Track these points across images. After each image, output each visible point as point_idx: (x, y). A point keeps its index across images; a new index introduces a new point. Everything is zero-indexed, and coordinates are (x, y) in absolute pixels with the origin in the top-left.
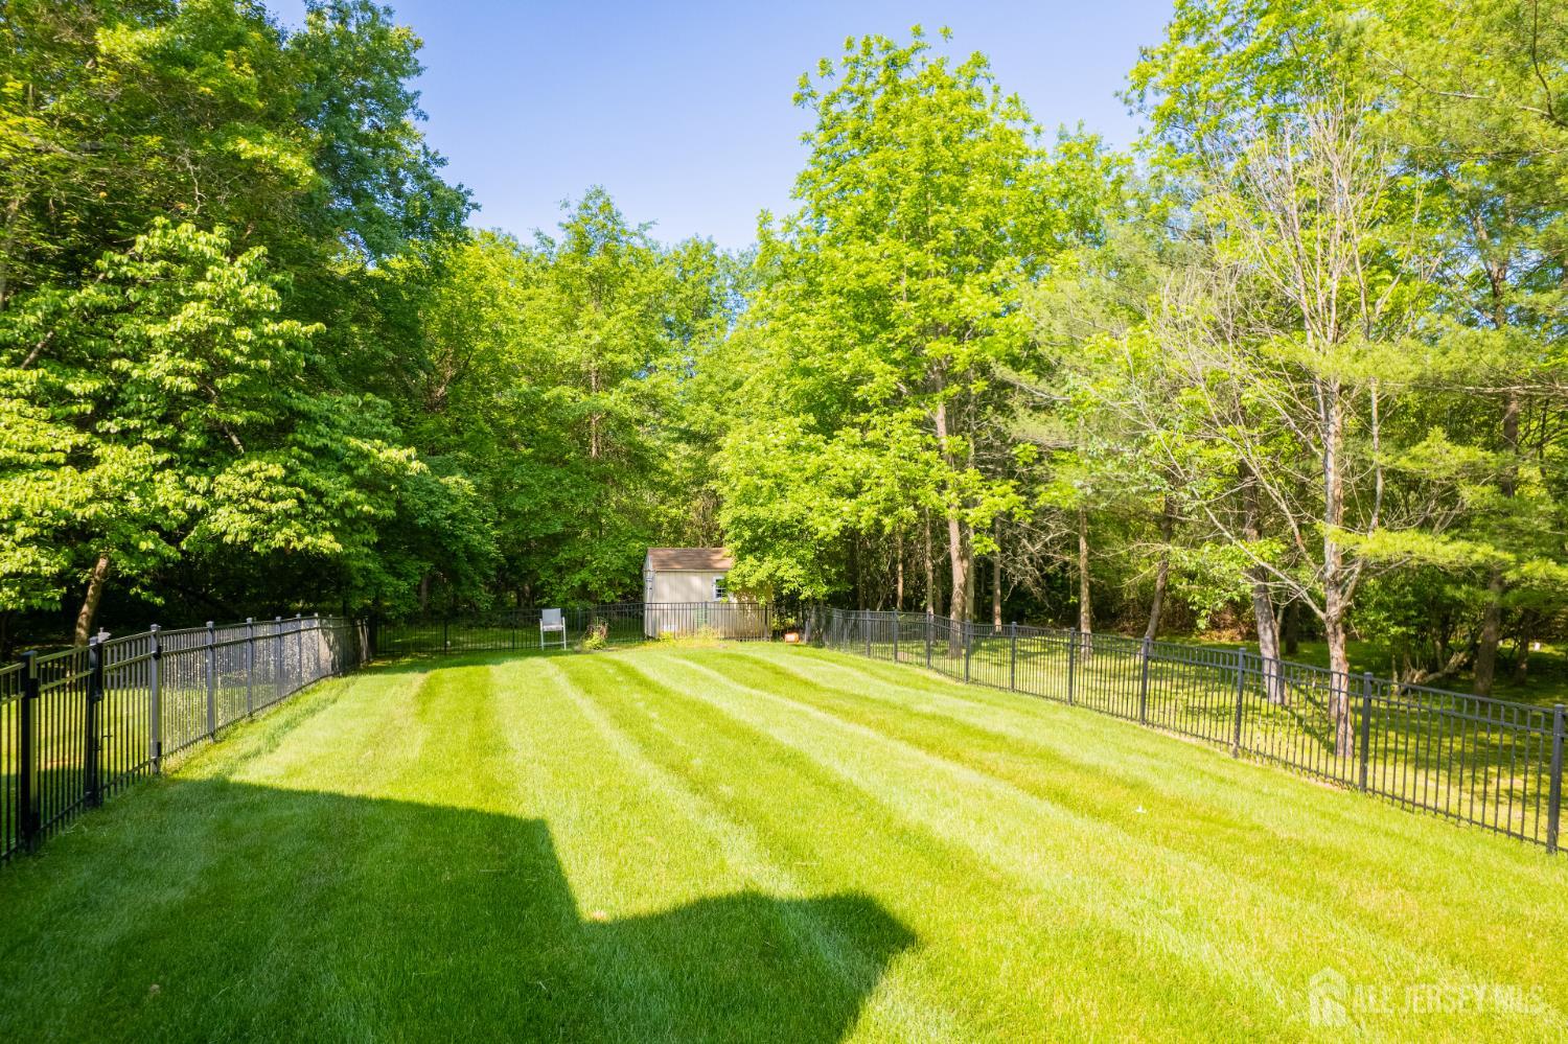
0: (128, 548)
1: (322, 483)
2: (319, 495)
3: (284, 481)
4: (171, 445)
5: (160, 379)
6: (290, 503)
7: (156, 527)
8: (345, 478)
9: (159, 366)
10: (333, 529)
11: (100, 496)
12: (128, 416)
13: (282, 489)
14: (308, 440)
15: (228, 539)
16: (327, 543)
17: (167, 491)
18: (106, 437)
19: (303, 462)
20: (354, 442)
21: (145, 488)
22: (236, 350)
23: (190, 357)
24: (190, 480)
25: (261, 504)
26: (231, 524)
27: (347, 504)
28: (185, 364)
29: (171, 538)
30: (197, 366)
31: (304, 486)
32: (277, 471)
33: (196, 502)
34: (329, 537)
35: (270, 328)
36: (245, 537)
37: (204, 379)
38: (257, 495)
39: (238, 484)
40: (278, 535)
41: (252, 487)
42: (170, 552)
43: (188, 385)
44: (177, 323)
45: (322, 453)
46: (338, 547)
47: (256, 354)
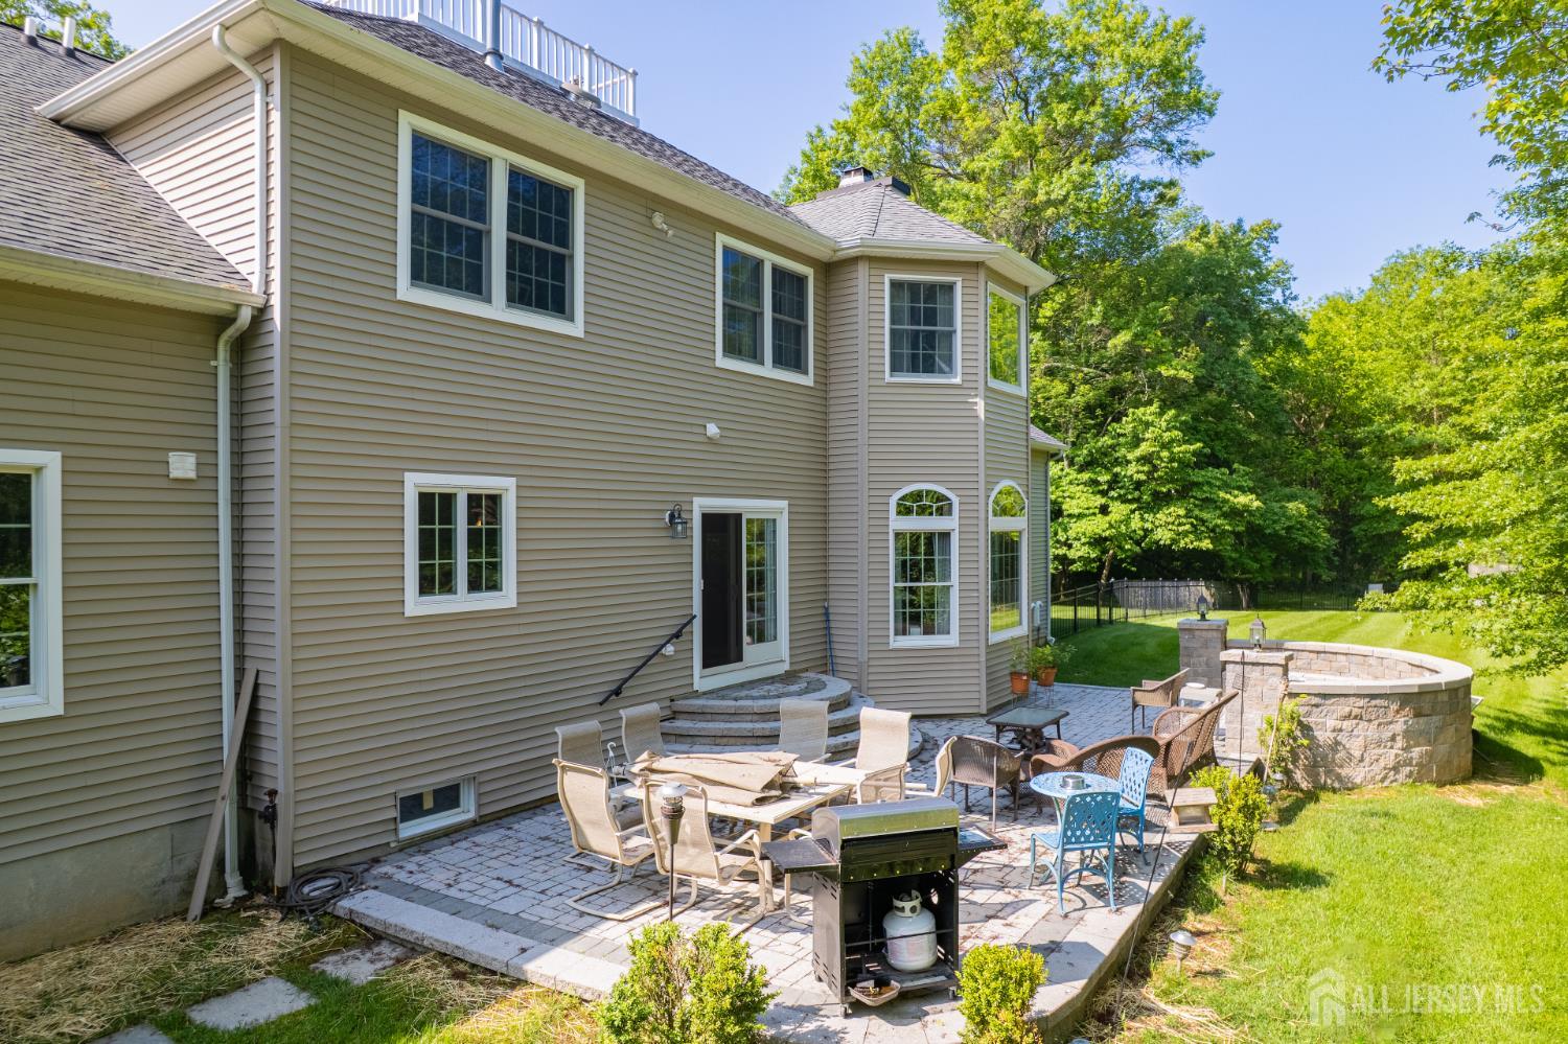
0: (1121, 548)
1: (1205, 515)
2: (1203, 522)
3: (1186, 516)
4: (1137, 500)
5: (1131, 476)
6: (1188, 527)
7: (1131, 538)
8: (1218, 512)
9: (1132, 469)
10: (1209, 537)
11: (1111, 526)
12: (1121, 488)
13: (1184, 520)
14: (1199, 495)
15: (1162, 543)
16: (1206, 544)
17: (1136, 523)
18: (1112, 498)
19: (1196, 506)
20: (1222, 494)
21: (1127, 521)
22: (1162, 461)
23: (1143, 465)
24: (1146, 516)
25: (1174, 528)
26: (1163, 536)
27: (1217, 526)
28: (1141, 469)
29: (1138, 543)
30: (1146, 468)
31: (1196, 518)
32: (1182, 512)
33: (1148, 526)
34: (1208, 541)
35: (1176, 450)
36: (1168, 542)
37: (1149, 473)
38: (1173, 523)
39: (1164, 518)
40: (1182, 542)
41: (1170, 520)
42: (1137, 549)
43: (1143, 477)
44: (1138, 452)
45: (1206, 500)
46: (1211, 546)
47: (1172, 460)
